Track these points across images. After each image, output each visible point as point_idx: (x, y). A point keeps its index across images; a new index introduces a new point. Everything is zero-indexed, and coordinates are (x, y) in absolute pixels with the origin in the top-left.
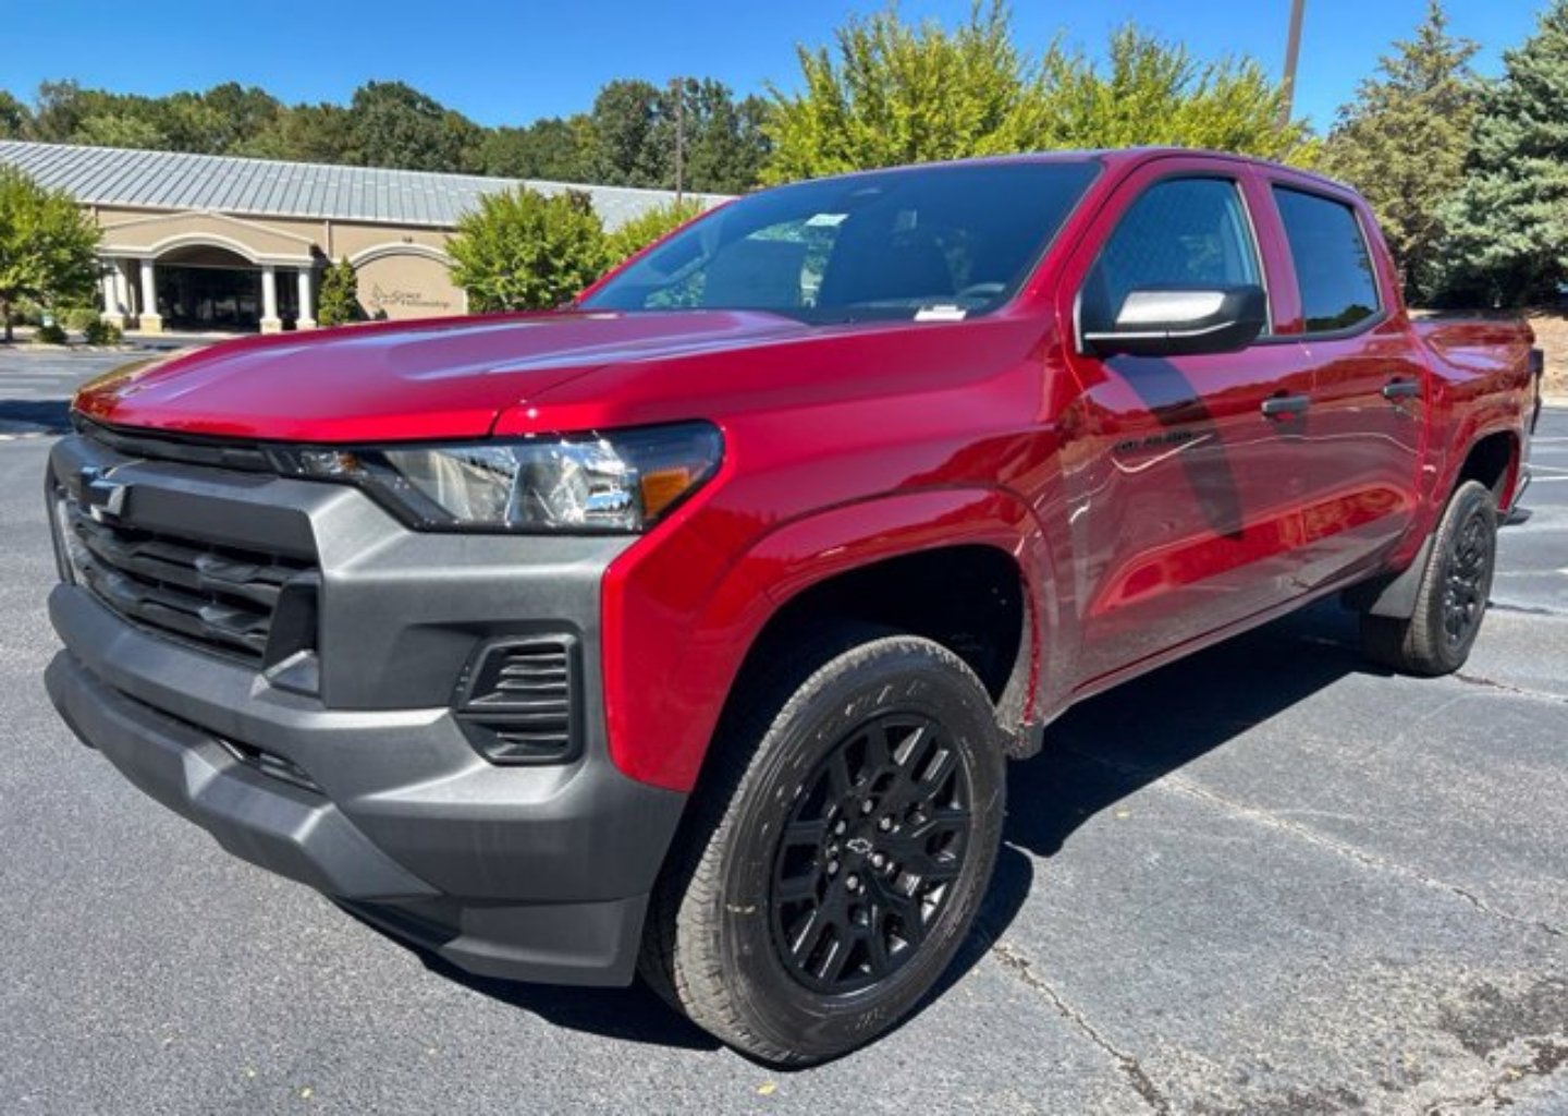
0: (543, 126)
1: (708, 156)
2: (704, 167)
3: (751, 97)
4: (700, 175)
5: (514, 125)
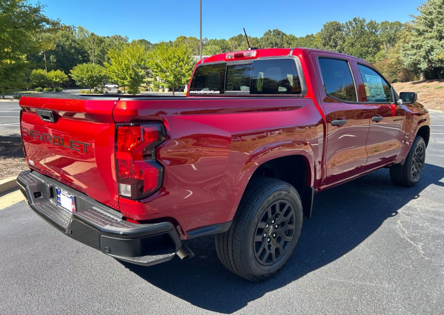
1: (351, 40)
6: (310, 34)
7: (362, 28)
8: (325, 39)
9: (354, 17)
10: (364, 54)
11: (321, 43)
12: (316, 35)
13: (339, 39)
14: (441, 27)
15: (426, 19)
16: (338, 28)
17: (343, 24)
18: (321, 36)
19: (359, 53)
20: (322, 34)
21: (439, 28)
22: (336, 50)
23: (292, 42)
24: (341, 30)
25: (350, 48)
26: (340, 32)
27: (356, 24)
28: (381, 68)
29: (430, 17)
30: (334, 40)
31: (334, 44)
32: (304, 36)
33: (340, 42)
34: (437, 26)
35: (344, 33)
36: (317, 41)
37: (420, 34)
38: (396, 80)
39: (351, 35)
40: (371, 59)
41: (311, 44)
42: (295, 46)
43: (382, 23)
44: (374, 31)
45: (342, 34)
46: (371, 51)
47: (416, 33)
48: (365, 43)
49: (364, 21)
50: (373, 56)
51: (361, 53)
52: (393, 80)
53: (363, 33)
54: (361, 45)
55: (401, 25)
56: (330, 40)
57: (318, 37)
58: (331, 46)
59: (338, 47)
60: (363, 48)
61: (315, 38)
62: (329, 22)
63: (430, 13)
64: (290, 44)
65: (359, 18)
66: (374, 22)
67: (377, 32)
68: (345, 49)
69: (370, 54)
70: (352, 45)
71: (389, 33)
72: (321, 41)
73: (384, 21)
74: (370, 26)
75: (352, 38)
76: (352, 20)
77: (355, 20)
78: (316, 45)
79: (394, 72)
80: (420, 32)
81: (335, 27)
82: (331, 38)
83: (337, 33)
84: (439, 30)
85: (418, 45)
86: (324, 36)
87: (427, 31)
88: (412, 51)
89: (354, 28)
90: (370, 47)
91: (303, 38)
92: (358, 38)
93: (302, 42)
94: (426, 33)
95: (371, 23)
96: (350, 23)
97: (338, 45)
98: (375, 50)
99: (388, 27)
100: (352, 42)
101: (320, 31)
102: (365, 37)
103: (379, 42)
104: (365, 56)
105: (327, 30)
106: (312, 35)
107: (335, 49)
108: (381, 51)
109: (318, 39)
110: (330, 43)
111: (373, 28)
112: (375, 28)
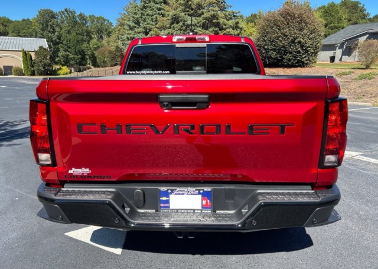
0: (24, 20)
1: (67, 28)
2: (66, 31)
3: (81, 13)
4: (64, 33)
5: (18, 20)
6: (26, 18)
7: (74, 18)
8: (43, 25)
9: (65, 8)
10: (80, 41)
11: (39, 28)
12: (32, 20)
13: (55, 26)
14: (145, 24)
15: (133, 17)
16: (53, 16)
17: (56, 13)
18: (38, 21)
19: (76, 40)
20: (38, 20)
21: (144, 25)
22: (55, 36)
23: (8, 24)
24: (55, 18)
25: (68, 35)
26: (56, 20)
27: (68, 14)
28: (103, 54)
29: (136, 16)
30: (51, 26)
31: (52, 30)
32: (20, 20)
33: (58, 29)
34: (143, 24)
35: (59, 21)
36: (35, 25)
37: (131, 28)
38: (116, 64)
39: (66, 24)
40: (87, 45)
41: (29, 28)
42: (12, 28)
43: (90, 16)
44: (84, 22)
45: (57, 22)
46: (86, 39)
47: (128, 28)
48: (80, 31)
49: (75, 13)
50: (88, 43)
51: (78, 40)
52: (114, 64)
53: (75, 23)
54: (76, 33)
55: (104, 20)
56: (47, 26)
57: (35, 22)
58: (49, 32)
59: (57, 33)
60: (78, 36)
61: (32, 22)
62: (43, 9)
63: (135, 13)
64: (6, 26)
65: (69, 9)
66: (83, 15)
67: (87, 23)
68: (63, 36)
69: (85, 41)
70: (69, 32)
71: (97, 25)
72: (39, 26)
73: (91, 15)
74: (81, 18)
75: (67, 27)
76: (63, 10)
77: (66, 10)
78: (34, 29)
79: (113, 57)
80: (131, 27)
81: (50, 15)
82: (48, 24)
83: (52, 20)
84: (145, 27)
85: (131, 37)
86: (41, 22)
87: (135, 27)
88: (128, 42)
89: (66, 17)
90: (84, 35)
91: (19, 21)
92: (72, 27)
93: (19, 25)
94: (136, 29)
95: (81, 15)
96: (63, 12)
97: (55, 31)
98: (88, 38)
99: (95, 20)
100: (68, 30)
101: (36, 17)
102: (78, 27)
103: (90, 32)
104: (81, 43)
105: (43, 17)
106: (28, 19)
107: (54, 34)
108: (93, 40)
109: (35, 24)
110: (48, 28)
111: (84, 19)
112: (85, 20)
